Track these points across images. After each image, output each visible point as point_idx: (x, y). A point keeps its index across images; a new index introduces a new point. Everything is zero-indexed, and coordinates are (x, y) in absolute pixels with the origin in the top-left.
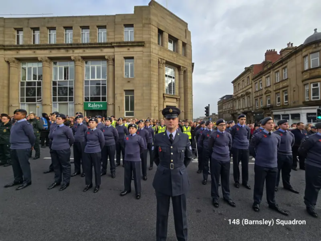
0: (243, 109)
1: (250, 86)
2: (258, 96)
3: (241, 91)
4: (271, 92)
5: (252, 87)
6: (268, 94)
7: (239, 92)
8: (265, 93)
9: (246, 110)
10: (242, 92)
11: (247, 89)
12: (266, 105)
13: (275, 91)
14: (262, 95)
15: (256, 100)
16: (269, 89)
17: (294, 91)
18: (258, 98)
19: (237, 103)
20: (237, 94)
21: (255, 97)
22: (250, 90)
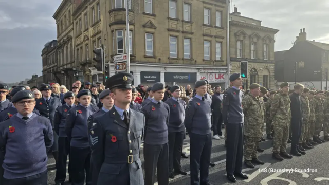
0: (67, 65)
1: (71, 27)
2: (78, 45)
3: (64, 34)
4: (88, 38)
5: (73, 29)
6: (87, 42)
7: (63, 35)
8: (84, 41)
9: (69, 66)
10: (65, 36)
11: (69, 32)
12: (86, 59)
13: (92, 37)
14: (82, 43)
15: (78, 50)
16: (87, 34)
17: (105, 39)
18: (79, 47)
19: (61, 54)
20: (60, 37)
21: (77, 46)
22: (71, 34)
